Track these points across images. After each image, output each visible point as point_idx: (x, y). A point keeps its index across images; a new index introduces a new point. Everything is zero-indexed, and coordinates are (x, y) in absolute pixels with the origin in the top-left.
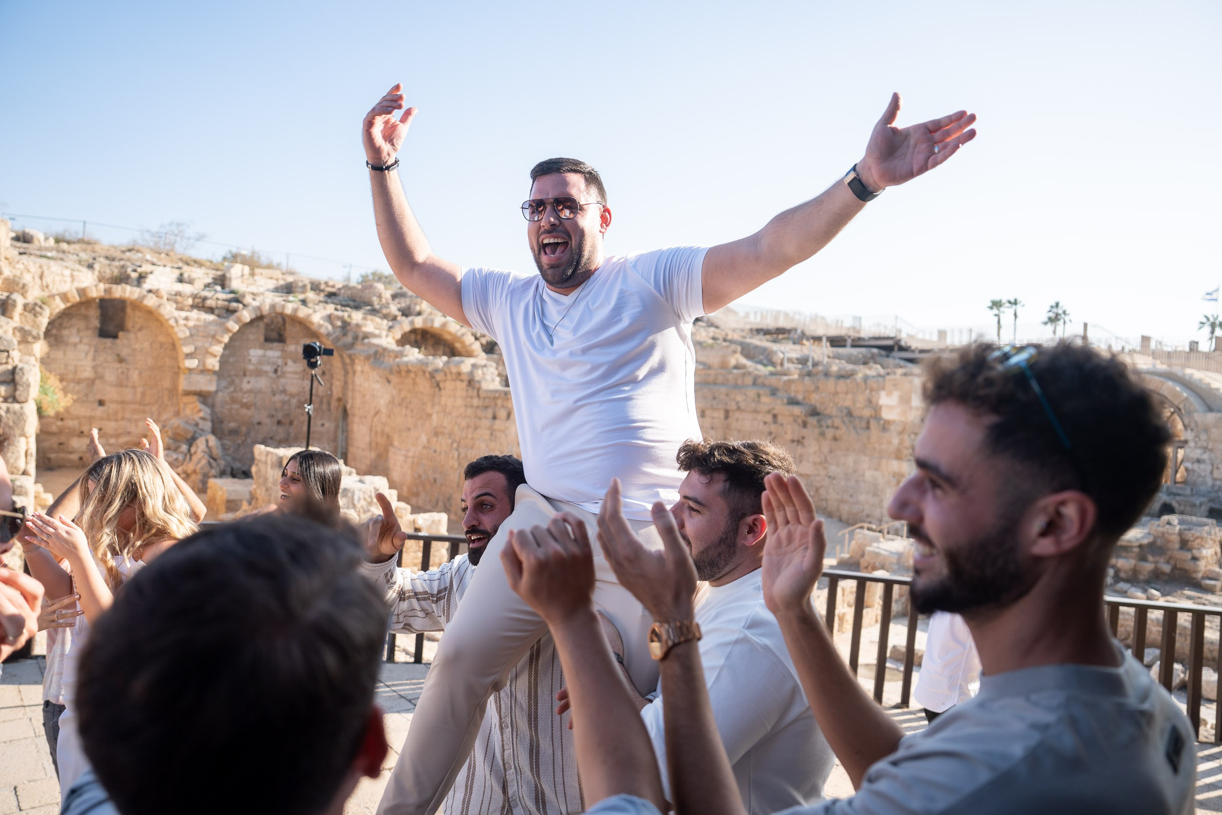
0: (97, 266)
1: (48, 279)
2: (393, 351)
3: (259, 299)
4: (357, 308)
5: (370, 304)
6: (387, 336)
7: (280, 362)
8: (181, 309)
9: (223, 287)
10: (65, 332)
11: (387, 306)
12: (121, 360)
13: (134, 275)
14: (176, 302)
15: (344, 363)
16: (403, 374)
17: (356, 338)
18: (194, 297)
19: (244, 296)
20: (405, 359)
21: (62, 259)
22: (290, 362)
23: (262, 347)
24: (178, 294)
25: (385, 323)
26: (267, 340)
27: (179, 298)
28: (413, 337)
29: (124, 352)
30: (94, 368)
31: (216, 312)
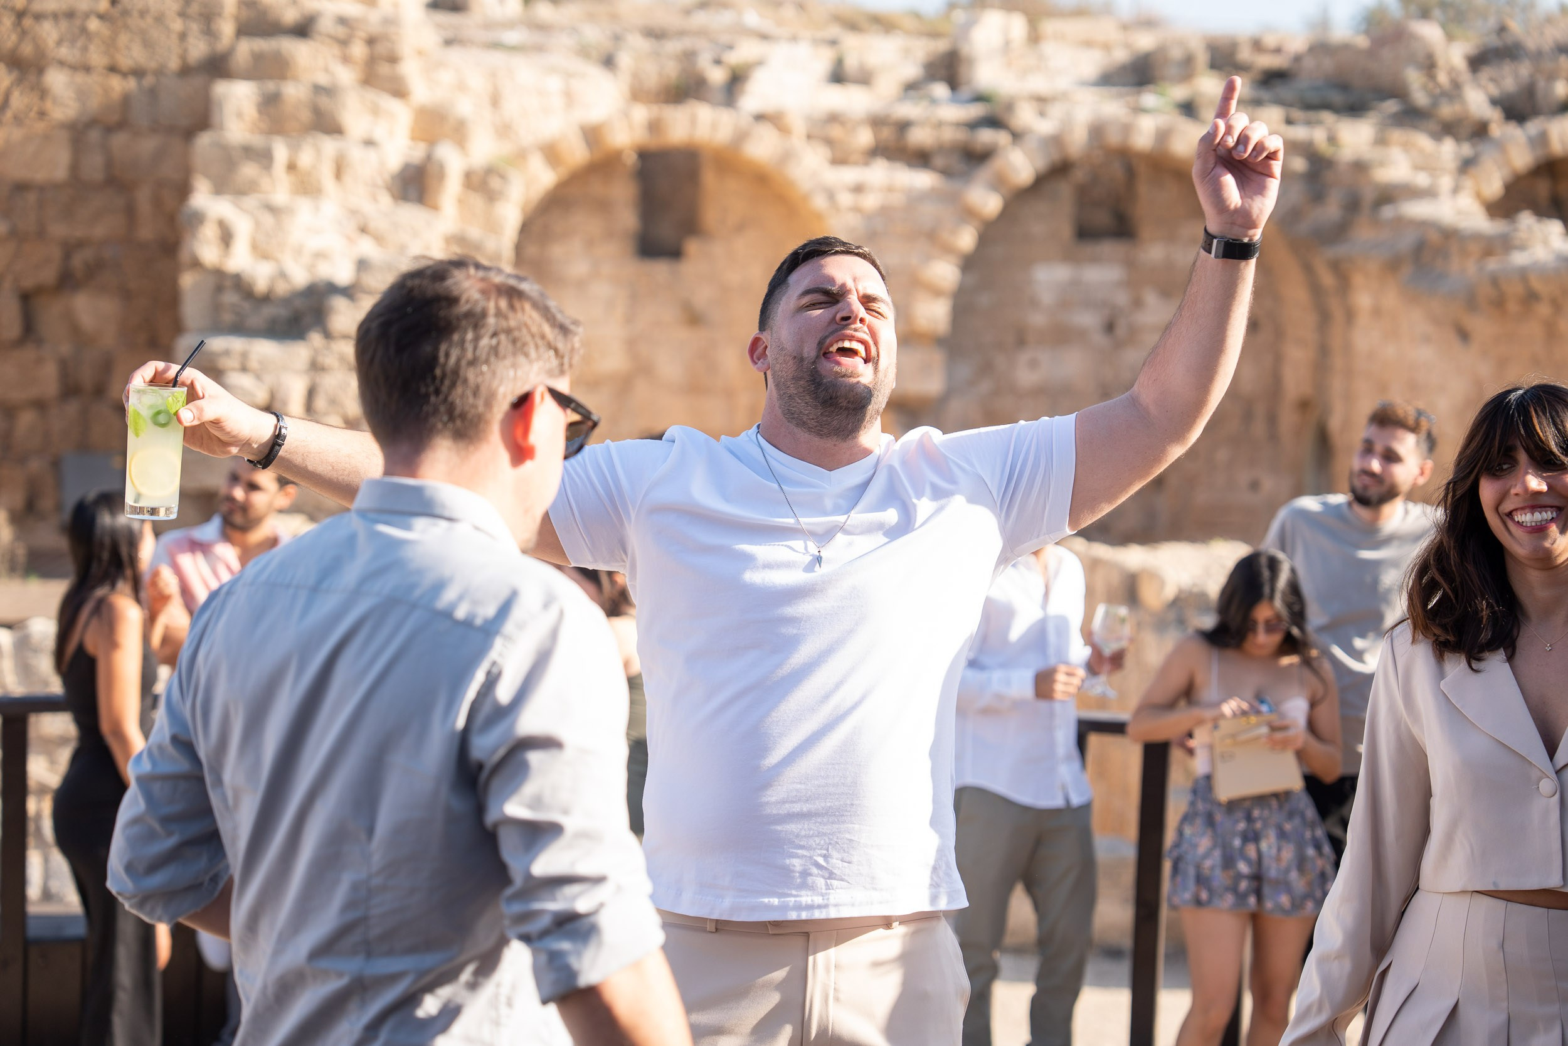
0: (625, 60)
1: (511, 107)
2: (1477, 237)
3: (1056, 111)
4: (1355, 109)
5: (1398, 92)
6: (1456, 190)
7: (1122, 298)
8: (839, 160)
9: (953, 83)
10: (557, 251)
11: (1455, 91)
12: (694, 318)
13: (717, 76)
14: (829, 142)
15: (1316, 290)
16: (1513, 307)
17: (1353, 205)
18: (877, 122)
19: (1010, 106)
20: (1519, 259)
21: (539, 49)
22: (1151, 298)
23: (1069, 257)
24: (834, 118)
25: (1449, 150)
26: (1085, 233)
27: (836, 132)
28: (1543, 188)
29: (703, 296)
30: (631, 345)
31: (939, 161)
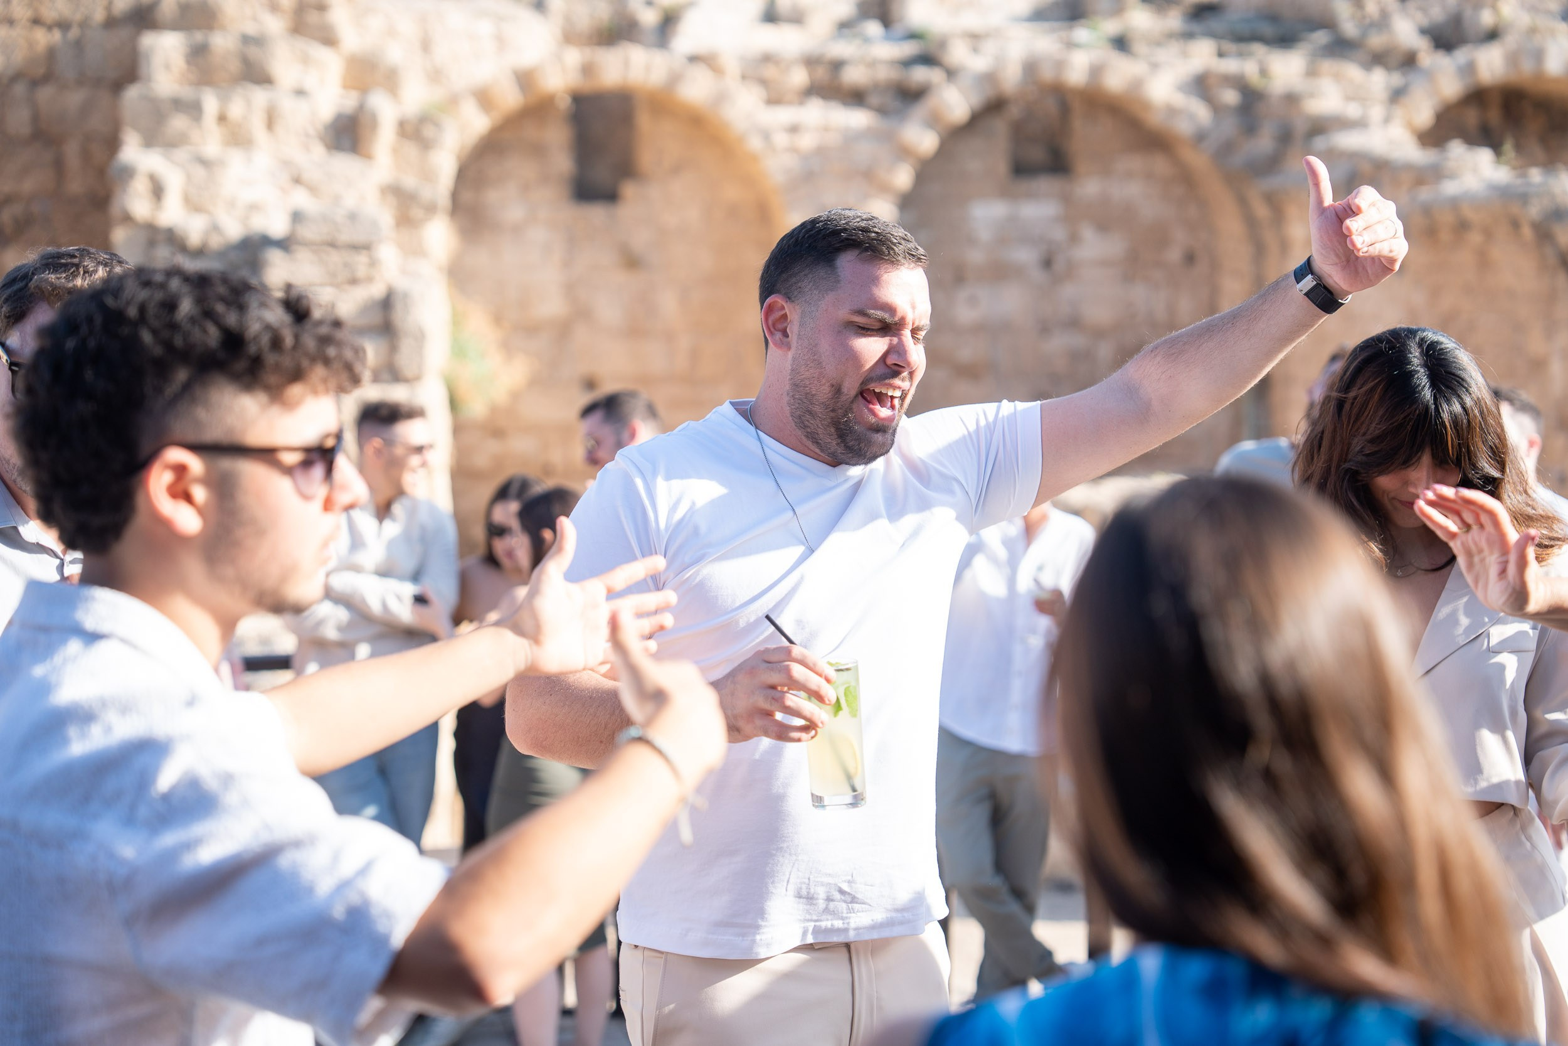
1: (441, 51)
2: (1408, 167)
3: (990, 48)
4: (1285, 40)
5: (1327, 23)
6: (1387, 120)
7: (1059, 234)
8: (774, 100)
9: (886, 20)
10: (492, 196)
11: (1383, 22)
12: (632, 262)
13: (649, 17)
14: (763, 82)
15: (1251, 222)
16: (1445, 236)
17: (1285, 137)
18: (811, 62)
19: (943, 44)
20: (1450, 188)
22: (1088, 233)
23: (1004, 193)
24: (767, 58)
25: (1379, 80)
26: (1021, 169)
27: (770, 72)
28: (1472, 117)
29: (640, 239)
30: (570, 289)
31: (874, 100)
